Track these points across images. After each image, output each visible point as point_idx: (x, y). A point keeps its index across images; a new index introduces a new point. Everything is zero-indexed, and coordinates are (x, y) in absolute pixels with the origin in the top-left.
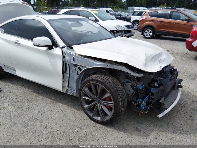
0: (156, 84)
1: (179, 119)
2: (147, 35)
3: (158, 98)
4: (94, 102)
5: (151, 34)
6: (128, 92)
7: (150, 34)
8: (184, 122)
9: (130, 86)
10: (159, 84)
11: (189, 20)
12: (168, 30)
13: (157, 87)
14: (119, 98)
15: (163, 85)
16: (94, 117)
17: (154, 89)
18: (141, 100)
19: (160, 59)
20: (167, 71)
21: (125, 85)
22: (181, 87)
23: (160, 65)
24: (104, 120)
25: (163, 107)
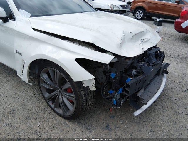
0: (134, 72)
1: (162, 113)
2: (138, 16)
3: (135, 91)
4: (55, 91)
5: (142, 15)
6: (100, 79)
7: (140, 15)
8: (167, 118)
9: (103, 73)
10: (138, 72)
11: (179, 2)
12: (158, 12)
13: (135, 76)
14: (82, 91)
15: (143, 73)
16: (55, 109)
17: (131, 79)
18: (113, 92)
19: (143, 38)
20: (151, 54)
21: (97, 70)
22: (167, 72)
23: (142, 46)
24: (66, 114)
25: (142, 102)
